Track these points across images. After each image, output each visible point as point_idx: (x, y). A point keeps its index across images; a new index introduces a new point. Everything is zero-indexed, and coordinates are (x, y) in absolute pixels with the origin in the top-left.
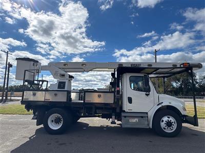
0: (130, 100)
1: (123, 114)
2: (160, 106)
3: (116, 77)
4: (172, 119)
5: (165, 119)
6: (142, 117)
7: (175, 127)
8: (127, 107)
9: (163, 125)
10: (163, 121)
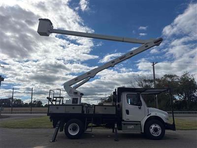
0: (127, 112)
1: (123, 122)
2: (149, 116)
3: (117, 94)
4: (158, 127)
5: (153, 126)
6: (137, 124)
7: (160, 132)
8: (125, 117)
9: (151, 130)
10: (151, 128)
